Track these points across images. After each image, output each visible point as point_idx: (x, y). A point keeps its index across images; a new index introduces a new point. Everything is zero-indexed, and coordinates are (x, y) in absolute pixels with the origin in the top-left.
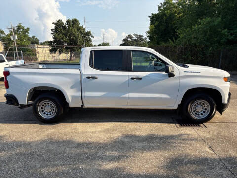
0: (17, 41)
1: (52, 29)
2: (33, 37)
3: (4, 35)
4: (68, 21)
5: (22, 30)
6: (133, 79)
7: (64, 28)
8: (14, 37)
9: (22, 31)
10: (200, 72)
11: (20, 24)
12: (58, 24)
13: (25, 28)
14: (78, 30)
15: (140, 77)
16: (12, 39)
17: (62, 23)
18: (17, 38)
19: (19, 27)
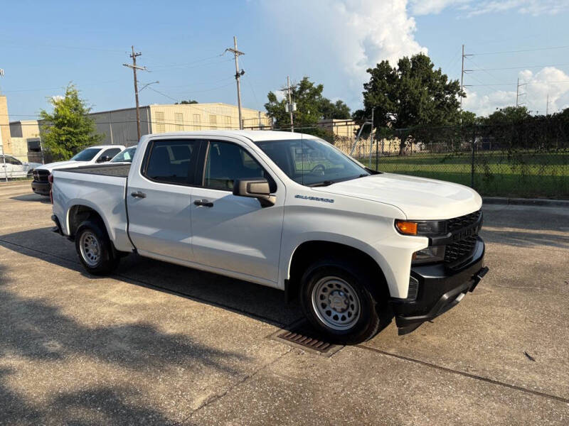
0: (295, 114)
1: (365, 85)
2: (339, 103)
3: (274, 104)
4: (402, 64)
5: (308, 91)
6: (197, 203)
7: (392, 78)
8: (291, 107)
9: (307, 94)
10: (332, 201)
11: (306, 78)
12: (381, 72)
13: (315, 86)
14: (424, 81)
15: (210, 201)
16: (287, 110)
17: (389, 69)
18: (295, 108)
19: (304, 85)
